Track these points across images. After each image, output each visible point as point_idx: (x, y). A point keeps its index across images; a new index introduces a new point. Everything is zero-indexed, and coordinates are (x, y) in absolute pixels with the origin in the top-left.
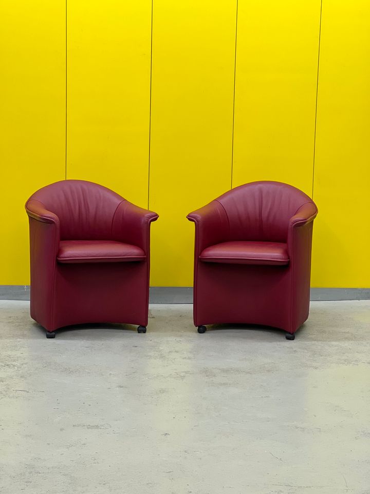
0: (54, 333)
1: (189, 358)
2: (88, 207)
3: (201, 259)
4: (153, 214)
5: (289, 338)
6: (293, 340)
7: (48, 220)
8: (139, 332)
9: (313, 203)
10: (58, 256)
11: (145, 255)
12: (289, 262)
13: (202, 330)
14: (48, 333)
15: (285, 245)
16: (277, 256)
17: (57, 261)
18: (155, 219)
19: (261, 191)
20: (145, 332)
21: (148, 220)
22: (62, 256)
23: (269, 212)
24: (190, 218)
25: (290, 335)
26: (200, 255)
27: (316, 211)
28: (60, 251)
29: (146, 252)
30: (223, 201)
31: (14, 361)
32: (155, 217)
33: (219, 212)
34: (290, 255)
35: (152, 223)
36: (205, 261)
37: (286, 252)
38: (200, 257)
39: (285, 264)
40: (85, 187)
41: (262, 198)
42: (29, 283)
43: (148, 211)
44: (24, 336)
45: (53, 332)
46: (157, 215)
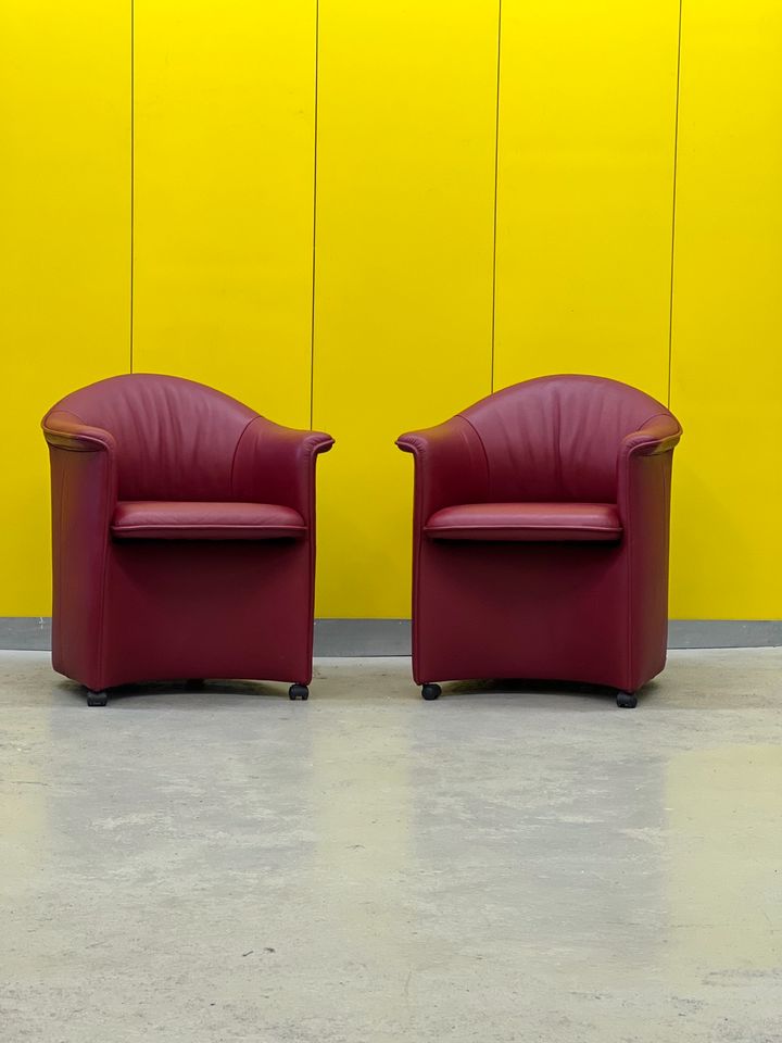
0: (104, 696)
1: (405, 736)
2: (180, 433)
3: (426, 532)
4: (321, 436)
5: (622, 705)
6: (633, 707)
7: (92, 441)
8: (292, 696)
9: (671, 415)
10: (113, 522)
11: (305, 525)
12: (622, 534)
13: (431, 694)
14: (90, 695)
15: (614, 506)
16: (594, 519)
17: (112, 532)
18: (327, 448)
19: (557, 397)
20: (305, 697)
21: (311, 449)
22: (122, 521)
23: (576, 440)
24: (404, 444)
25: (626, 698)
26: (426, 525)
27: (679, 429)
28: (116, 514)
29: (306, 516)
30: (475, 419)
31: (16, 739)
32: (326, 444)
33: (466, 439)
34: (624, 516)
35: (319, 455)
36: (439, 535)
37: (616, 514)
38: (425, 528)
39: (613, 536)
40: (173, 389)
41: (559, 410)
42: (50, 614)
43: (311, 432)
44: (37, 703)
45: (101, 692)
46: (331, 438)
